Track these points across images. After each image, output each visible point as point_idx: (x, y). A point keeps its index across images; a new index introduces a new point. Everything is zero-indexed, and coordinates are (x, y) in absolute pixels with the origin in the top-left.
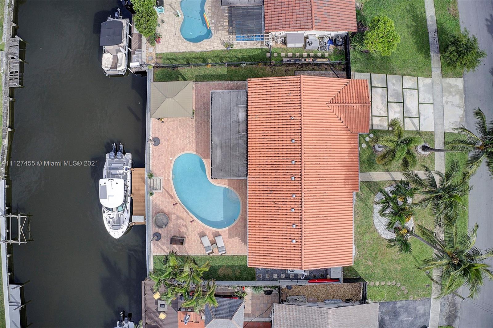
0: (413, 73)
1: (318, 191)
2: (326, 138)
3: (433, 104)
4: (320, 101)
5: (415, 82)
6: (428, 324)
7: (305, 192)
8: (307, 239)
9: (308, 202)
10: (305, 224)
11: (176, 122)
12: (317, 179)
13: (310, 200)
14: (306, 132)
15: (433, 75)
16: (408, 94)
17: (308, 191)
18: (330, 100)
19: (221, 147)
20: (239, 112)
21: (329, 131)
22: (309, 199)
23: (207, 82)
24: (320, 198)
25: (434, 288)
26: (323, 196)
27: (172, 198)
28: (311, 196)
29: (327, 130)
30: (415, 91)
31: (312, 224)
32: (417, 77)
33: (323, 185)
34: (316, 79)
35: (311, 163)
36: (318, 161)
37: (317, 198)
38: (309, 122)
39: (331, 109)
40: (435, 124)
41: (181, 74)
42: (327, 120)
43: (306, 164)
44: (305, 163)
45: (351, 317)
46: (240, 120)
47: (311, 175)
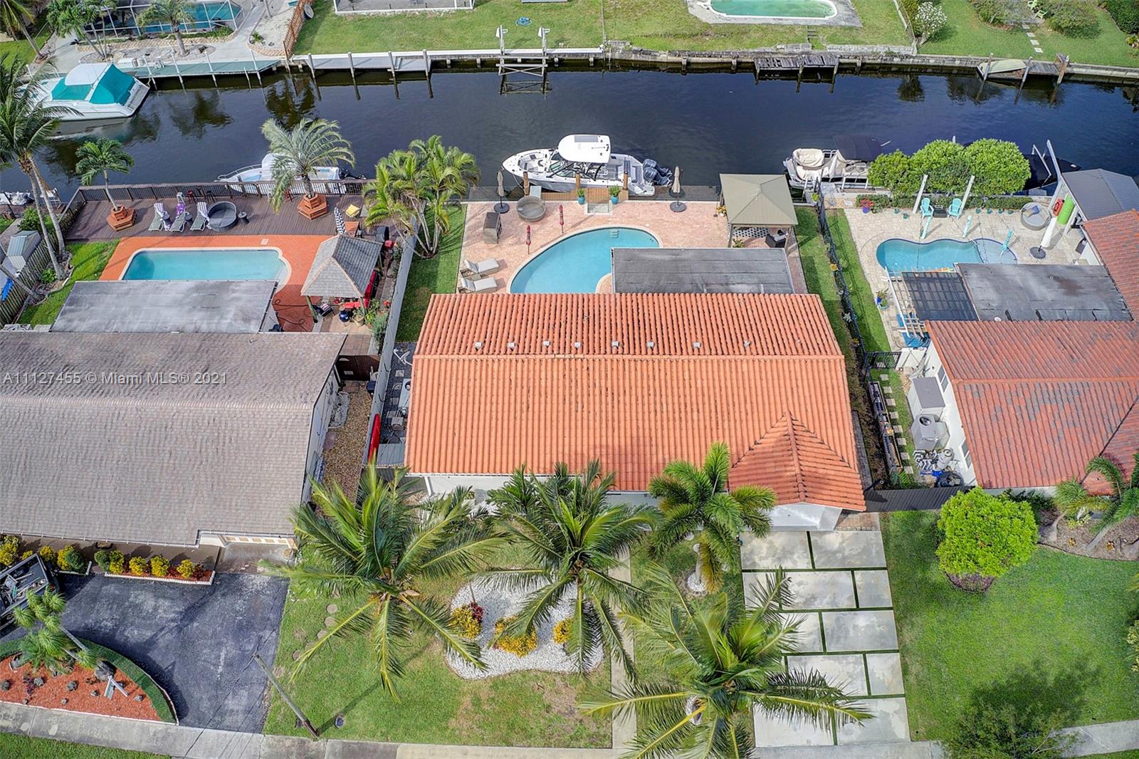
0: (912, 679)
1: (588, 391)
2: (710, 411)
3: (836, 744)
4: (793, 397)
5: (888, 689)
6: (187, 725)
7: (585, 360)
8: (481, 366)
9: (564, 369)
10: (514, 361)
11: (718, 233)
12: (615, 389)
13: (567, 373)
14: (719, 365)
15: (921, 744)
16: (850, 668)
17: (588, 368)
18: (799, 418)
19: (675, 260)
20: (749, 284)
21: (726, 417)
22: (570, 370)
23: (802, 274)
24: (571, 395)
25: (288, 743)
26: (577, 402)
27: (574, 226)
28: (576, 375)
29: (729, 414)
30: (863, 689)
31: (513, 377)
32: (904, 696)
33: (601, 401)
34: (842, 389)
35: (651, 377)
36: (655, 390)
37: (571, 387)
38: (743, 373)
39: (777, 421)
40: (776, 749)
41: (810, 239)
42: (752, 413)
43: (648, 365)
44: (650, 363)
45: (280, 459)
46: (732, 286)
47: (624, 375)
